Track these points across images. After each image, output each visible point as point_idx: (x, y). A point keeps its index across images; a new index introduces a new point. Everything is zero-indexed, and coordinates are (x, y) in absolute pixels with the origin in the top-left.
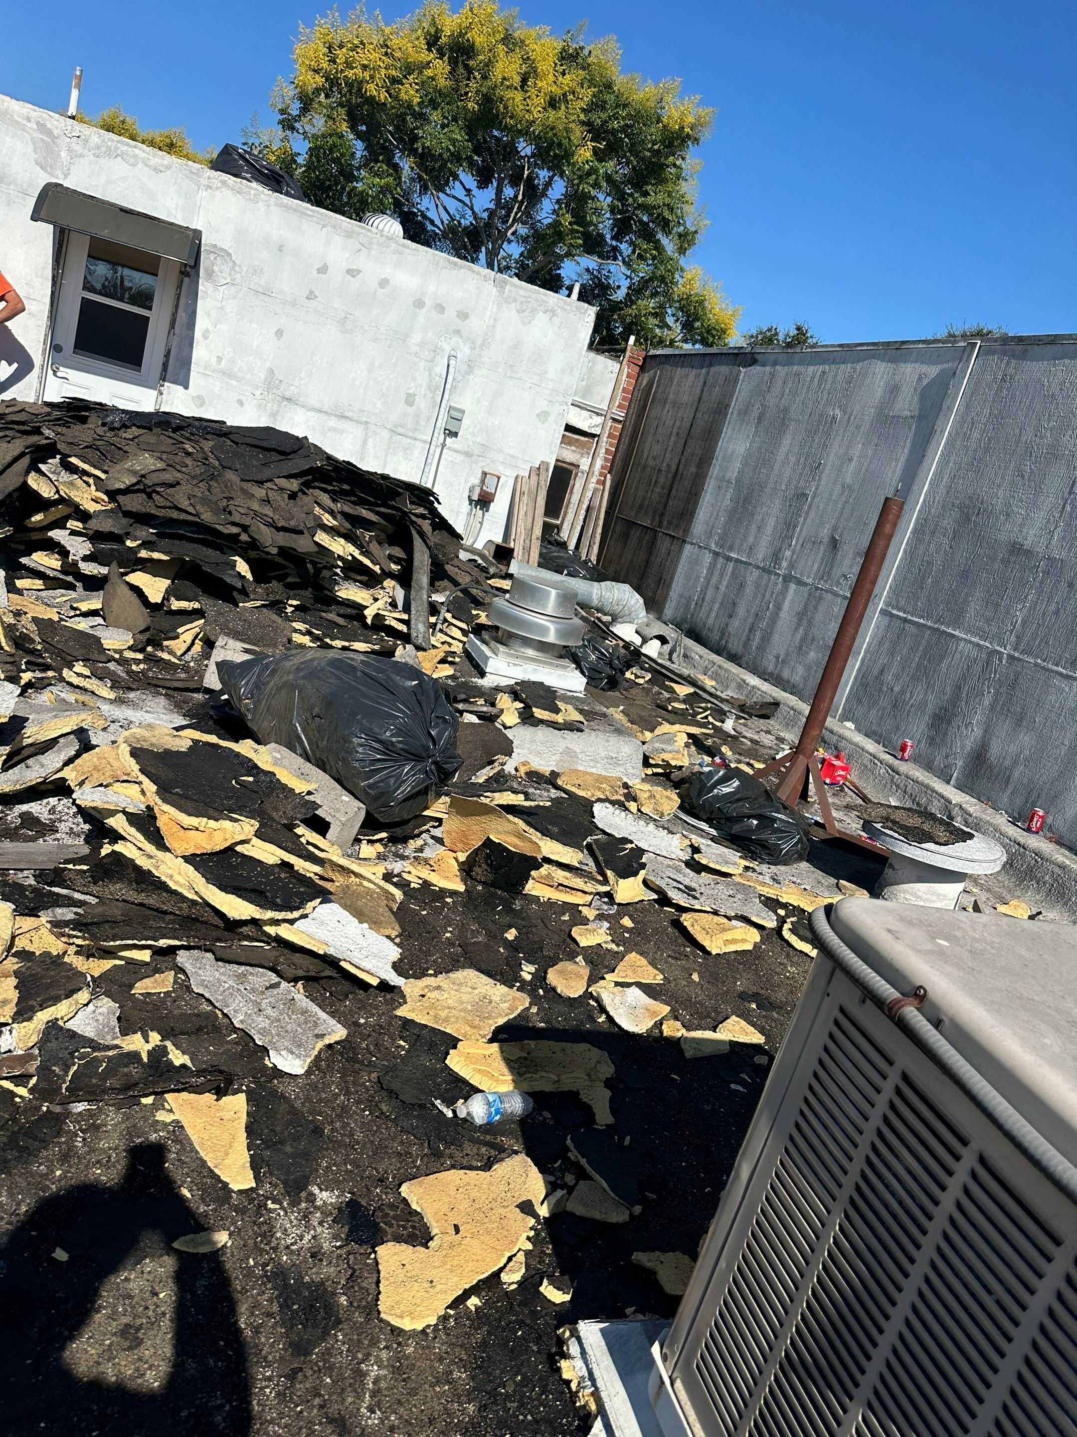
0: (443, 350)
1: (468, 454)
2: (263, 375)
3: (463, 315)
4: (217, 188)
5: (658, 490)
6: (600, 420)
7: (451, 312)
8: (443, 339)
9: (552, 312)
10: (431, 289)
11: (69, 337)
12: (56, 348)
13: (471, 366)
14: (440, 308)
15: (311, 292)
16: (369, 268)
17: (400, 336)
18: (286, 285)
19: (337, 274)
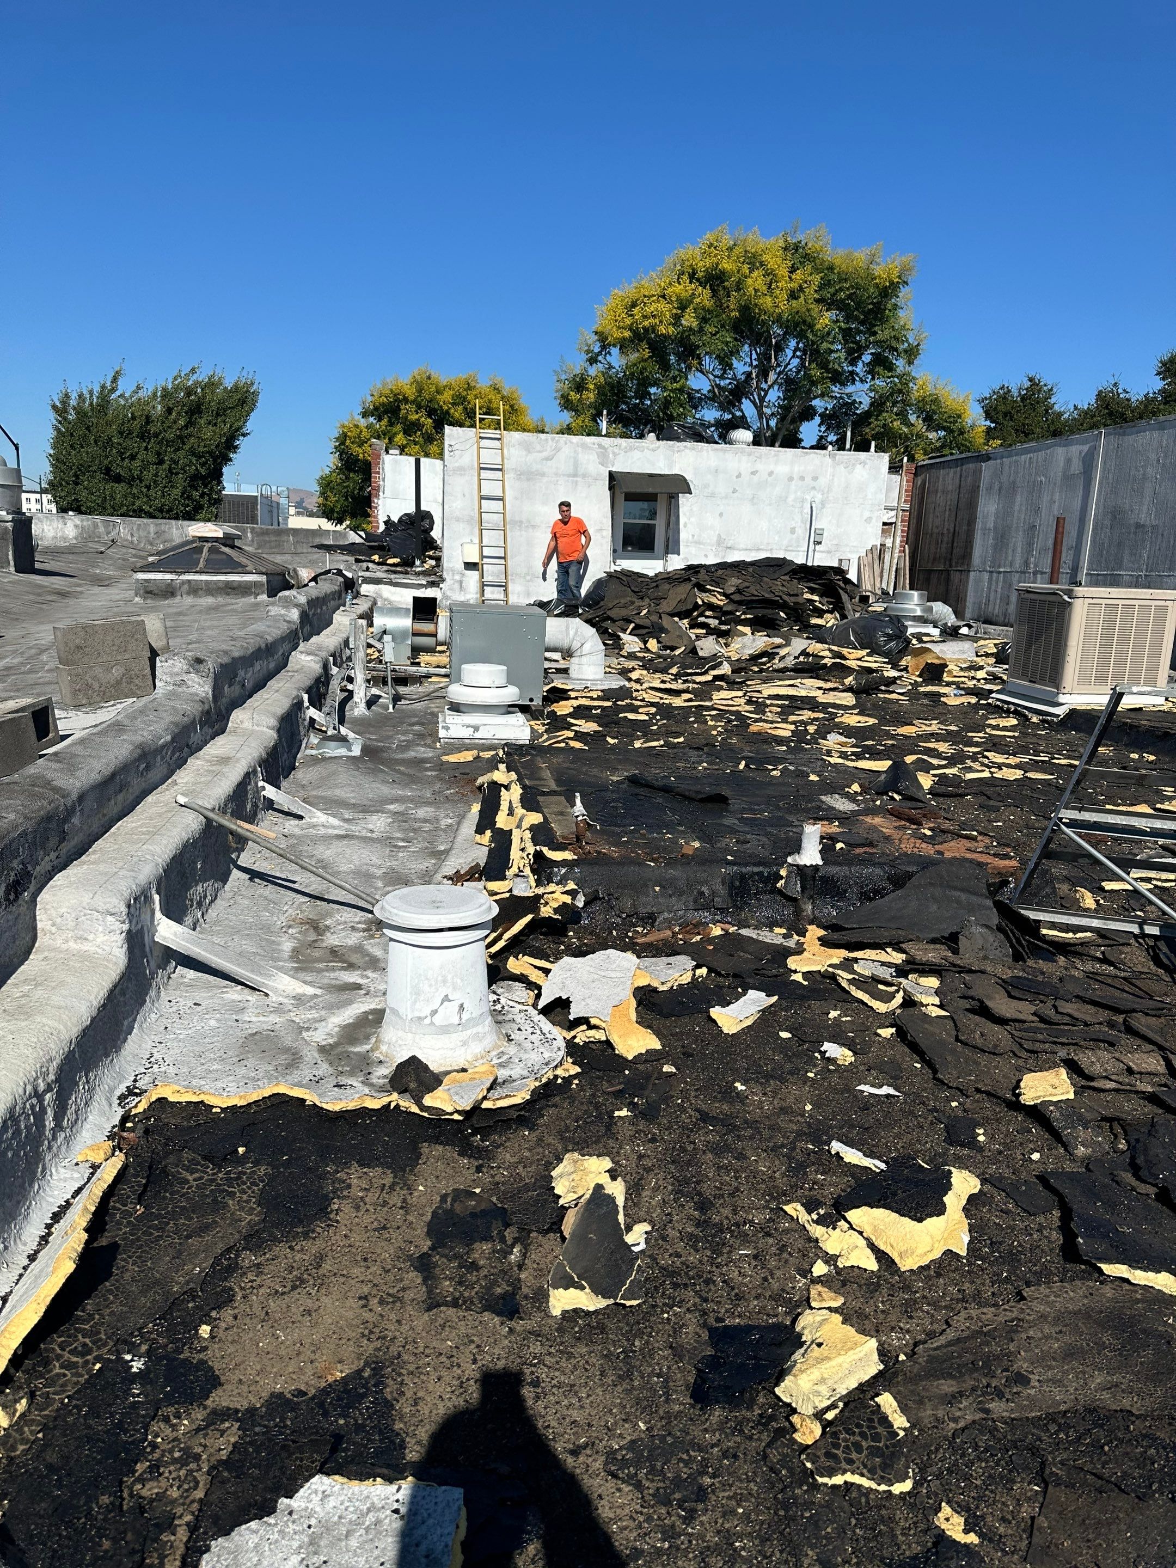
0: (807, 500)
1: (829, 552)
2: (715, 539)
3: (815, 479)
4: (682, 451)
5: (944, 545)
6: (894, 513)
7: (808, 480)
8: (805, 494)
9: (864, 463)
10: (796, 469)
11: (621, 545)
12: (615, 551)
13: (823, 504)
14: (802, 478)
15: (734, 489)
16: (762, 468)
17: (783, 498)
18: (720, 489)
19: (747, 475)
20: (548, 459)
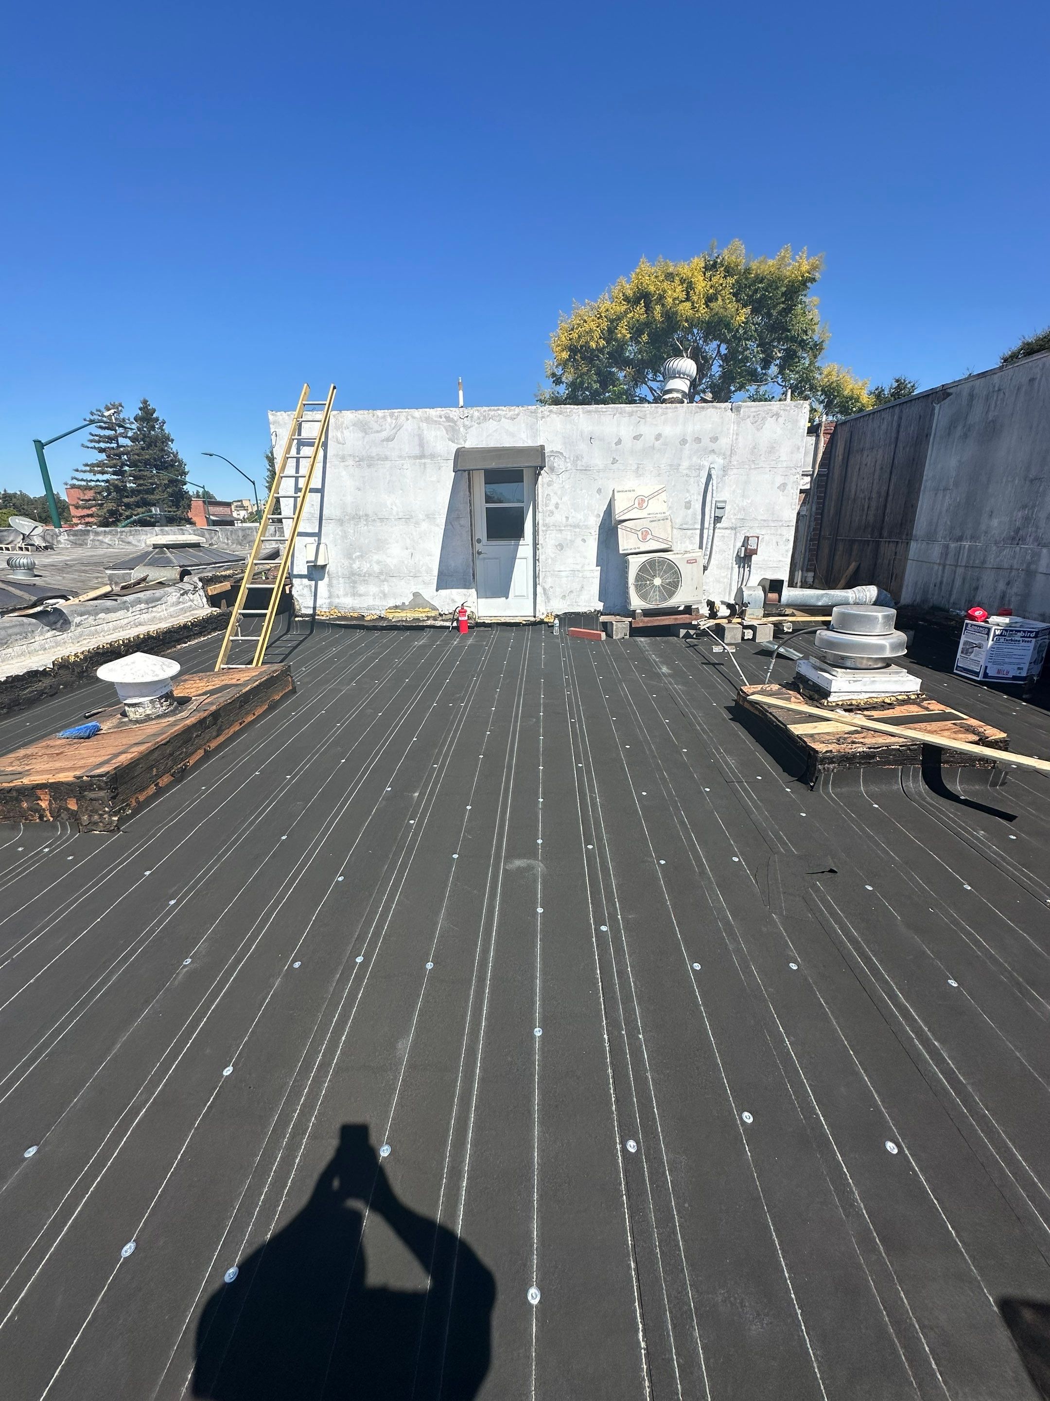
0: (704, 466)
1: (732, 529)
3: (715, 439)
4: (548, 416)
5: (872, 511)
6: (810, 481)
7: (706, 441)
8: (703, 459)
9: (777, 415)
10: (690, 429)
11: (483, 533)
12: (478, 541)
13: (725, 470)
14: (698, 440)
15: (614, 459)
16: (648, 431)
17: (675, 467)
18: (598, 460)
19: (627, 442)
20: (389, 439)
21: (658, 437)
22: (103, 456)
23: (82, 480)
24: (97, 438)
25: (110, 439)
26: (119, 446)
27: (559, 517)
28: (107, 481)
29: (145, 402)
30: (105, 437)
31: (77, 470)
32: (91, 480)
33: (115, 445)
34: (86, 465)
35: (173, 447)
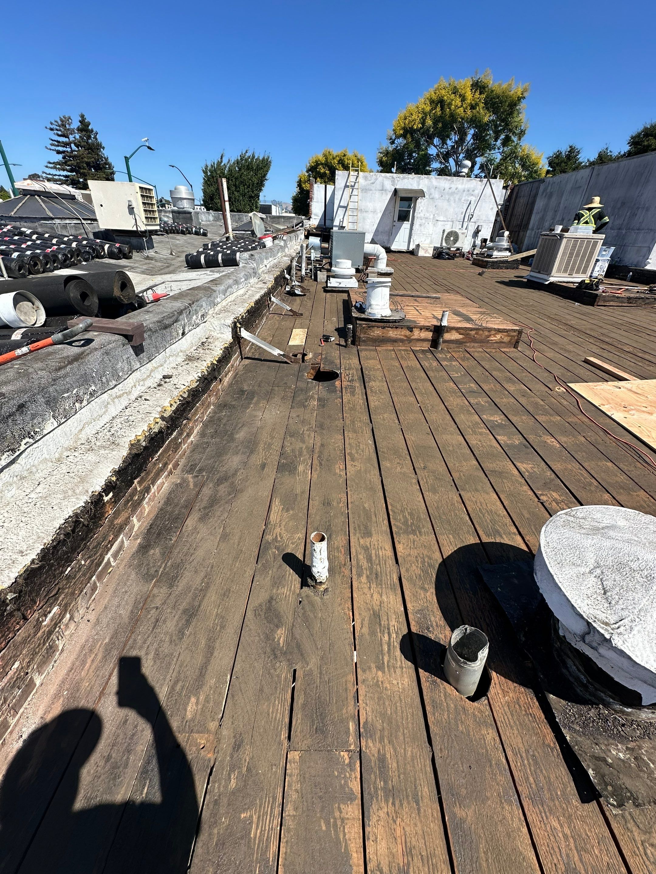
0: (469, 200)
1: (475, 222)
3: (473, 191)
4: (424, 179)
7: (471, 191)
8: (469, 197)
9: (494, 184)
10: (466, 187)
11: (396, 218)
12: (395, 221)
13: (475, 202)
14: (468, 191)
15: (442, 195)
16: (453, 186)
17: (460, 200)
18: (436, 195)
19: (447, 189)
20: (373, 183)
21: (457, 189)
22: (60, 157)
23: (49, 174)
24: (56, 143)
25: (66, 145)
26: (72, 151)
27: (422, 215)
28: (66, 176)
29: (82, 116)
30: (63, 142)
31: (47, 167)
32: (56, 175)
33: (69, 150)
34: (50, 163)
35: (105, 153)
